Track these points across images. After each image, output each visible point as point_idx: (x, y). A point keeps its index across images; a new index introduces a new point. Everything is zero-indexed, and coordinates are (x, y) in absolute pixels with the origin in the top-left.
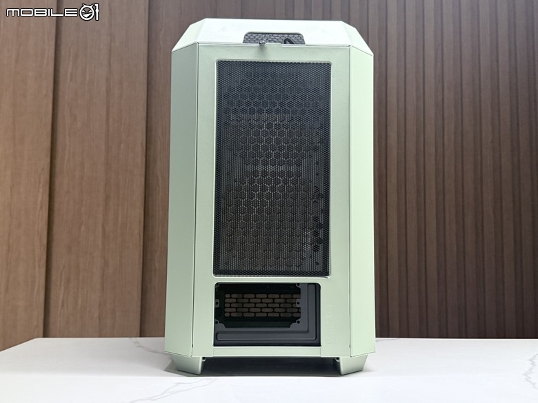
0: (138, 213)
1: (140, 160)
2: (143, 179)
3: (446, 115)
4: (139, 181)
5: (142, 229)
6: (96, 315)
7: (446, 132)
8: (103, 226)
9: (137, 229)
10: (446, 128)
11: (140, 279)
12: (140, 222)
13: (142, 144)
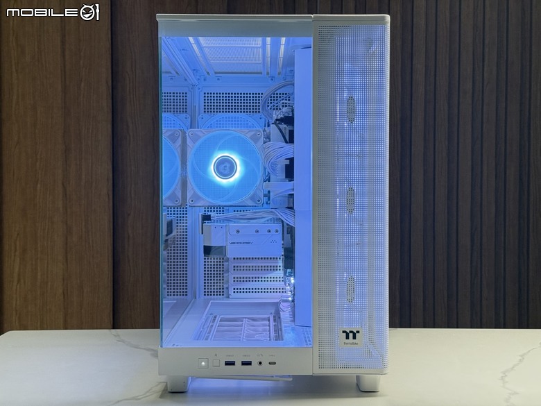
0: (105, 169)
1: (106, 103)
2: (110, 126)
3: (487, 42)
4: (105, 129)
5: (111, 188)
6: (61, 291)
7: (486, 63)
8: (63, 185)
9: (105, 188)
10: (486, 58)
11: (111, 248)
12: (108, 180)
13: (107, 83)
